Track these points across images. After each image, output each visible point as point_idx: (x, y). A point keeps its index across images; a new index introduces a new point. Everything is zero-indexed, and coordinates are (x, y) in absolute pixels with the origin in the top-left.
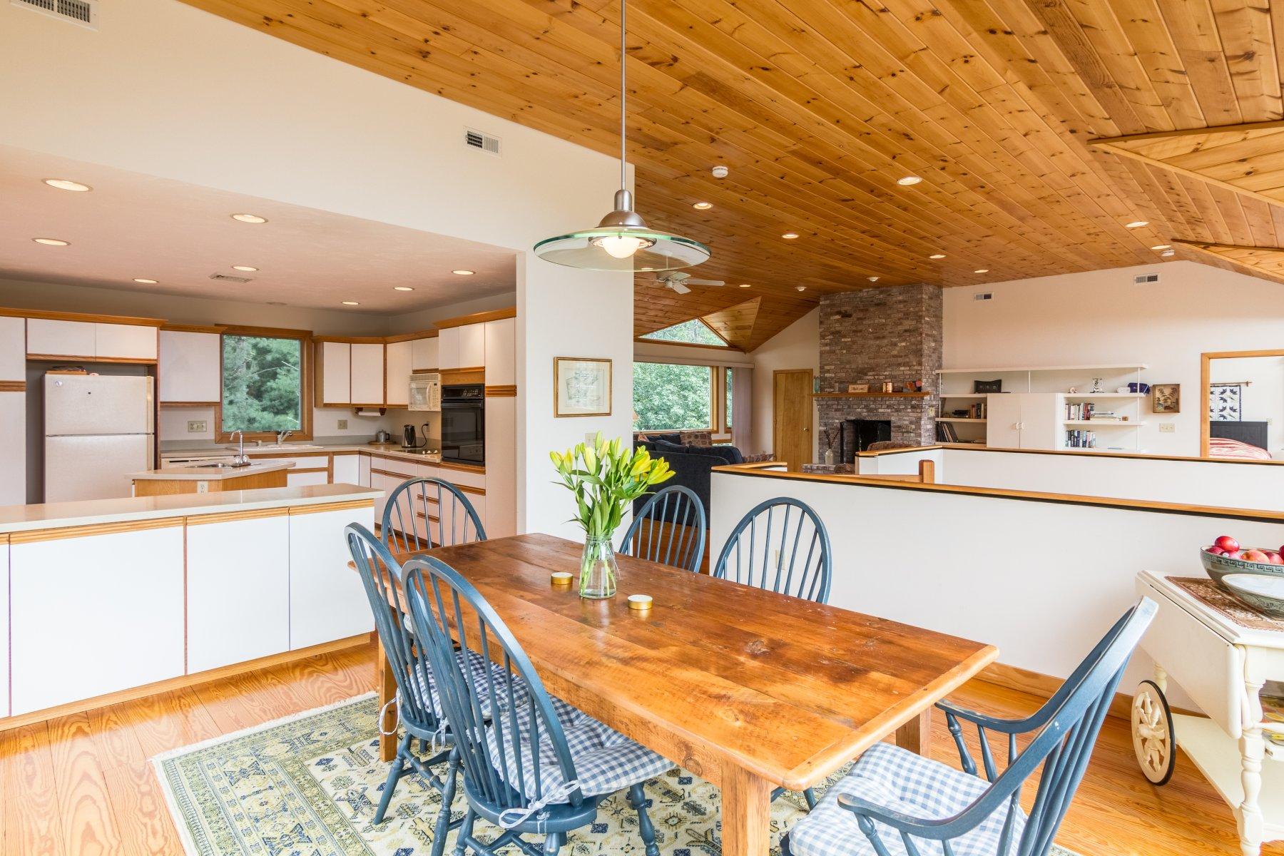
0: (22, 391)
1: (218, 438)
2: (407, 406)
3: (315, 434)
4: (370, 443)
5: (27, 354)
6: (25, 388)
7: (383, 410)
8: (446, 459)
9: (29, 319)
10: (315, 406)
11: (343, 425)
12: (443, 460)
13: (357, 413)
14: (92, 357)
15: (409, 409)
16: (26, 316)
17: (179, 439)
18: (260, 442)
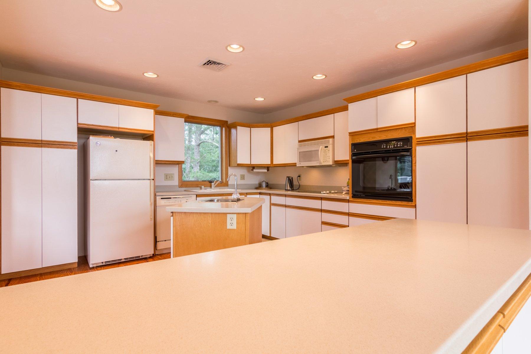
0: (75, 149)
1: (180, 185)
2: (296, 163)
3: (230, 183)
4: (257, 188)
5: (78, 124)
6: (77, 147)
7: (268, 168)
8: (354, 196)
9: (79, 100)
10: (229, 166)
11: (243, 177)
12: (353, 197)
13: (252, 170)
14: (116, 128)
15: (297, 166)
17: (162, 184)
18: (203, 187)
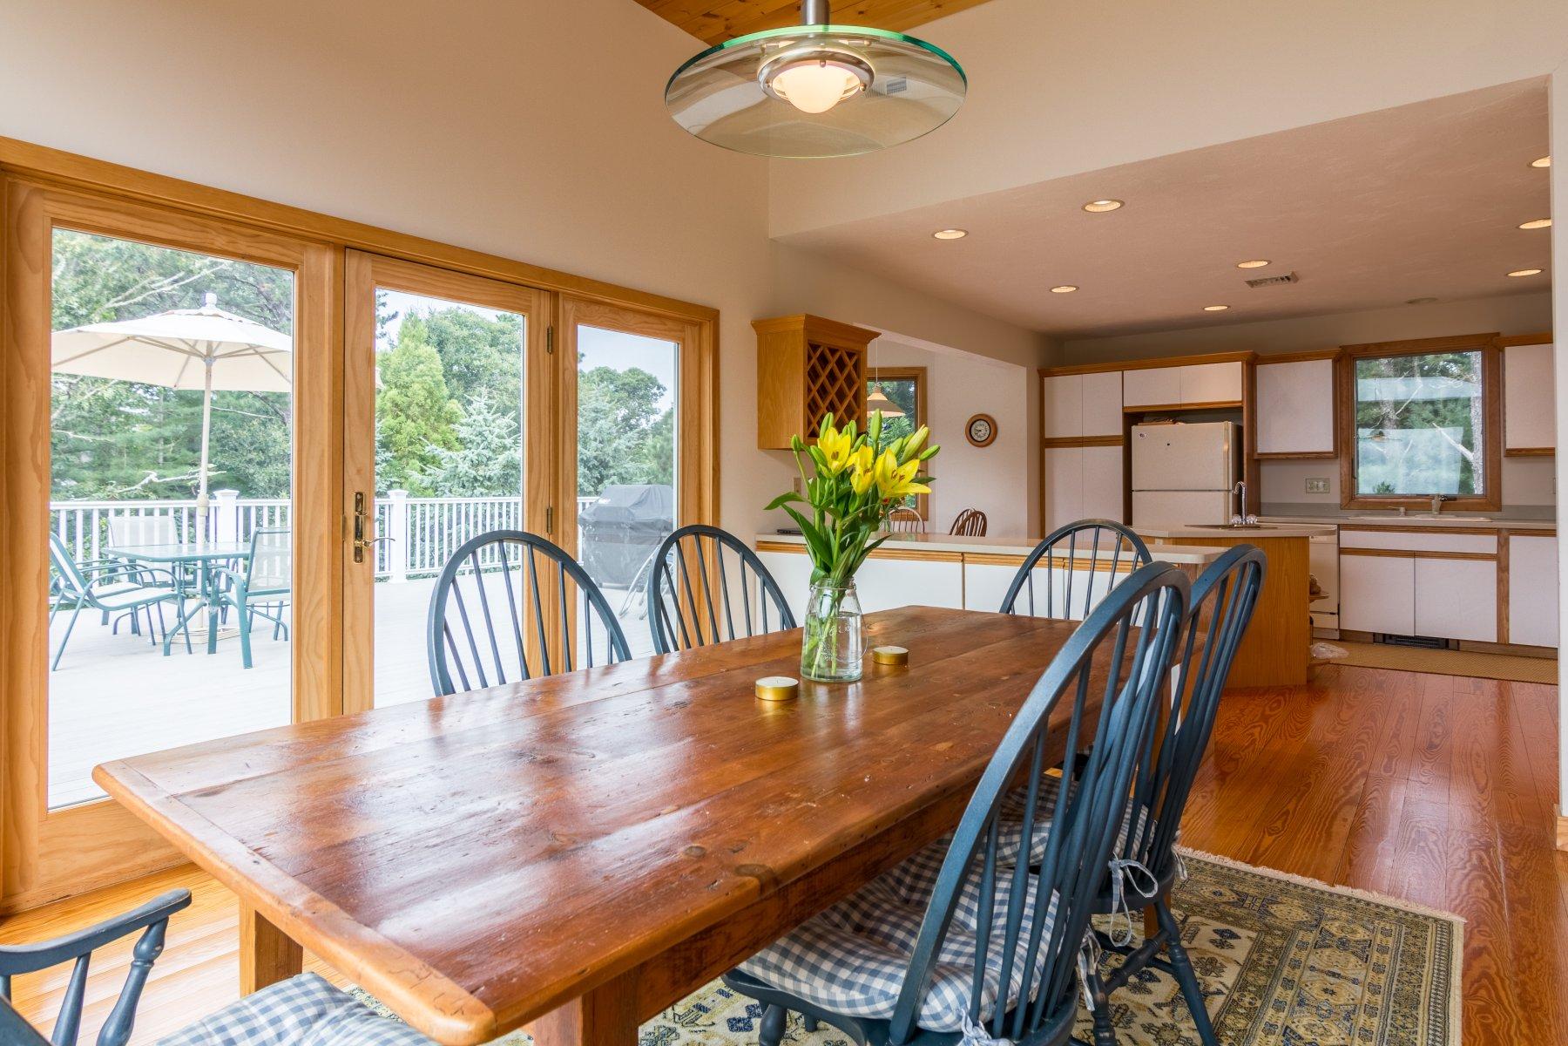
0: (1119, 445)
1: (1345, 502)
3: (1505, 502)
5: (1123, 408)
9: (1125, 372)
14: (1176, 405)
16: (1122, 369)
